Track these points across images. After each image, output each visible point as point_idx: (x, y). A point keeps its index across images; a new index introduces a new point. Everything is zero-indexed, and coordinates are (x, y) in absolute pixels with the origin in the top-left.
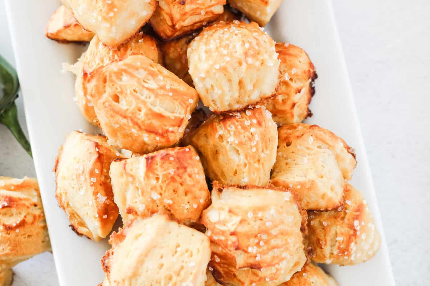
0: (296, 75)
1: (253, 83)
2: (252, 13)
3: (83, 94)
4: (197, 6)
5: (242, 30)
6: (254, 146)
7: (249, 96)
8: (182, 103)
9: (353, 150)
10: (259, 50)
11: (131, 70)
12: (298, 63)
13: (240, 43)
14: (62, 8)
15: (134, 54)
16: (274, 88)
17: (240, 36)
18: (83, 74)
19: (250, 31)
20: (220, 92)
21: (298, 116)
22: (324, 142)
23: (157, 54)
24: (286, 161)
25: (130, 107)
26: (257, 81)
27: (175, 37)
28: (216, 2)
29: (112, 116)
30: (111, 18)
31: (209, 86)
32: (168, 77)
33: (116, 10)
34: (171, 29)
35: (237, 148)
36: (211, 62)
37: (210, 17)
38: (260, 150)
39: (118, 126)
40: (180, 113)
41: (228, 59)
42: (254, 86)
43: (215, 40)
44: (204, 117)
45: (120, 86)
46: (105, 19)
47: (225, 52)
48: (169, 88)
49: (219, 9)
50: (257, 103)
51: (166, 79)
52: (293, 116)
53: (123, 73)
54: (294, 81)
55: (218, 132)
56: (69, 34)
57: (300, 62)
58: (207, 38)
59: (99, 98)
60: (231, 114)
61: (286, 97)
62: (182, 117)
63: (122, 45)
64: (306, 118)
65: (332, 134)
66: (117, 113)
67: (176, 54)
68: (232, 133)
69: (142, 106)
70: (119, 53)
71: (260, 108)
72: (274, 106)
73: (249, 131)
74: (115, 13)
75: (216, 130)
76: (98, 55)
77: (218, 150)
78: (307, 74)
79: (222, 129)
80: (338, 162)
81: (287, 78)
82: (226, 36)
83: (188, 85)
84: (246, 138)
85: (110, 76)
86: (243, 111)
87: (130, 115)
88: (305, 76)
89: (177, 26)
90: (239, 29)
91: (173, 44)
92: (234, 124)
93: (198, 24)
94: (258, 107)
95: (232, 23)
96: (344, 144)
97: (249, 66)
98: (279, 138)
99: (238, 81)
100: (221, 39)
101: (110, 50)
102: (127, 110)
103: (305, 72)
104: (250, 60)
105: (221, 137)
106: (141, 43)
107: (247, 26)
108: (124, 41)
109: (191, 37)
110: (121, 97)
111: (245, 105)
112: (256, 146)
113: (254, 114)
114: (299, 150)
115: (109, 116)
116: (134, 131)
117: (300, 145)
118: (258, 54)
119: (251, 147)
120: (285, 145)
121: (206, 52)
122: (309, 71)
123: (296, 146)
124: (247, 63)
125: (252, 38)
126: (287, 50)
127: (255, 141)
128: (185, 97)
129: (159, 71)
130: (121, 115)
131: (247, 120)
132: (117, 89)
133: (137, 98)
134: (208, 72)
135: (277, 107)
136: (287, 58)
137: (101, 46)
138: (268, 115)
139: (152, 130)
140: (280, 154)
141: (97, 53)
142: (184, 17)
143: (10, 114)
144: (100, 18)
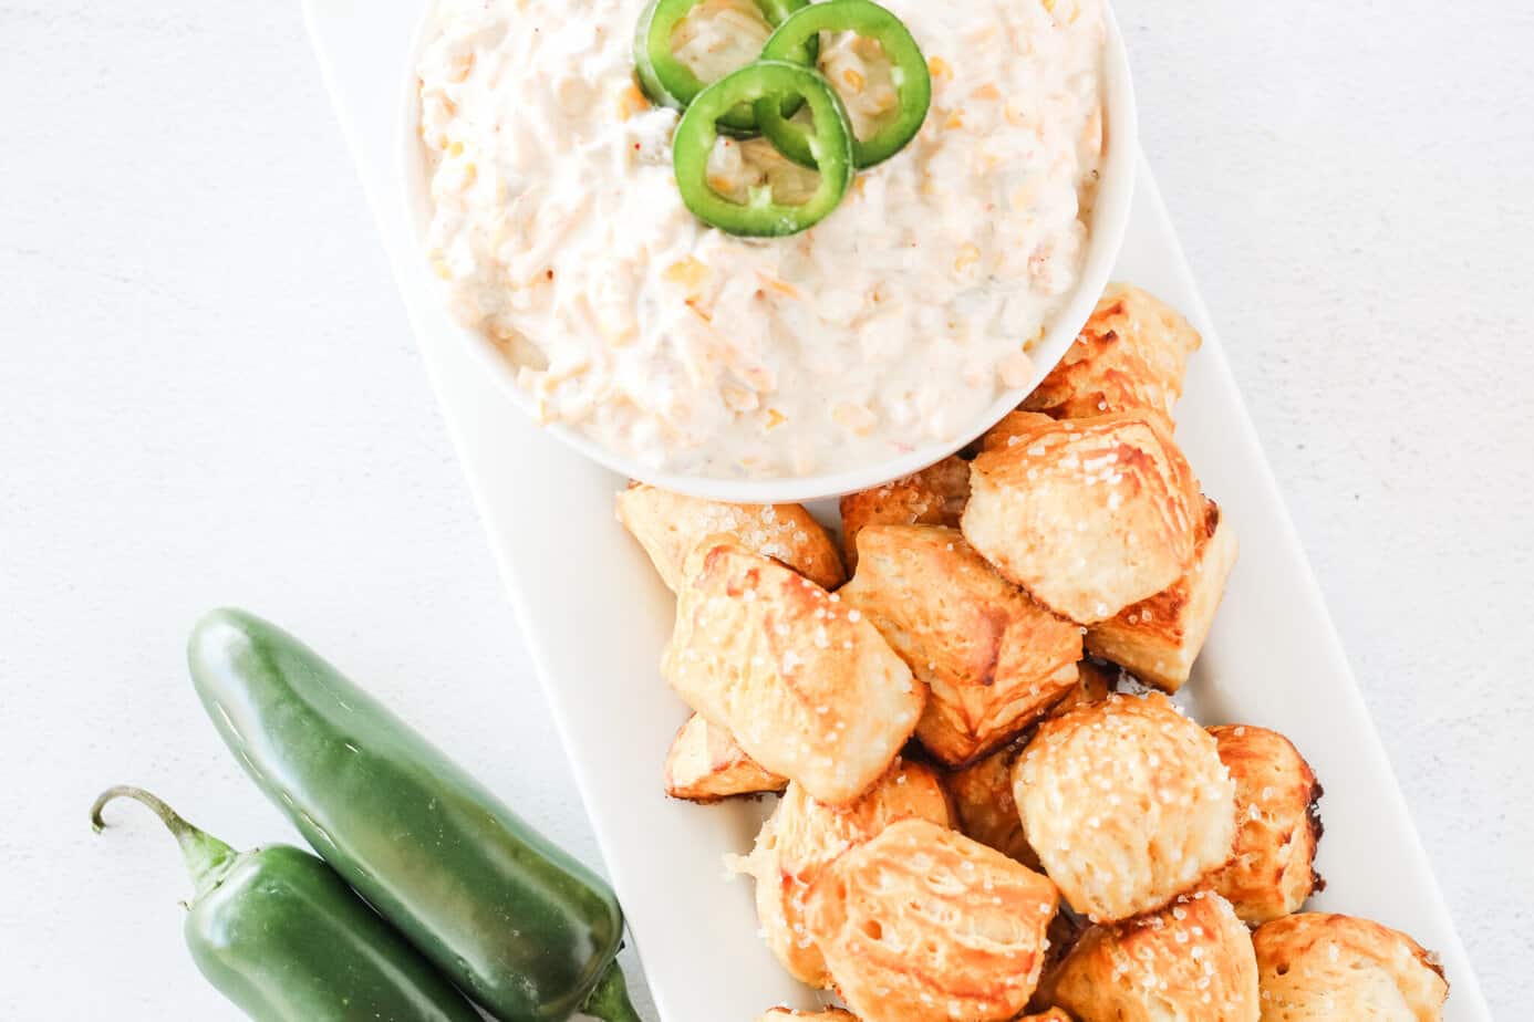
0: (1274, 802)
1: (1180, 844)
2: (1144, 666)
3: (785, 923)
4: (1021, 679)
5: (1132, 720)
6: (1207, 989)
7: (1176, 875)
8: (1026, 918)
9: (1435, 958)
10: (1183, 766)
11: (896, 860)
12: (1274, 772)
13: (1137, 756)
14: (698, 724)
15: (895, 819)
16: (1230, 846)
17: (1132, 738)
18: (781, 879)
19: (1153, 721)
20: (1107, 877)
21: (1292, 894)
22: (1366, 953)
23: (944, 806)
24: (1282, 1011)
25: (910, 943)
26: (1189, 837)
27: (978, 756)
28: (1061, 661)
29: (871, 973)
30: (831, 746)
31: (1080, 867)
32: (983, 861)
33: (840, 725)
34: (966, 740)
35: (1167, 999)
36: (1077, 813)
37: (1050, 697)
38: (1221, 996)
39: (887, 991)
40: (1024, 941)
41: (1115, 800)
42: (1184, 851)
43: (1076, 758)
44: (1073, 932)
45: (880, 901)
46: (820, 749)
47: (1106, 784)
48: (991, 887)
49: (1069, 674)
50: (1196, 887)
51: (980, 866)
52: (1281, 899)
53: (882, 869)
54: (1270, 816)
55: (1116, 968)
56: (727, 784)
57: (1278, 769)
58: (1057, 753)
59: (836, 935)
60: (1140, 924)
61: (1258, 856)
62: (1031, 950)
63: (863, 798)
64: (1311, 894)
65: (1381, 929)
66: (882, 964)
67: (984, 794)
68: (1149, 966)
69: (936, 939)
70: (856, 816)
71: (1204, 899)
72: (1234, 882)
73: (1189, 957)
74: (841, 734)
75: (1111, 963)
76: (809, 829)
77: (1123, 1010)
78: (1299, 794)
79: (1125, 959)
80: (1404, 993)
81: (1254, 814)
82: (1102, 743)
83: (1029, 871)
84: (1184, 972)
85: (854, 881)
86: (1166, 910)
87: (913, 964)
88: (1294, 801)
89: (980, 733)
90: (1125, 718)
91: (973, 771)
92: (1150, 944)
93: (1026, 718)
94: (1199, 895)
95: (1104, 703)
96: (1411, 948)
97: (1168, 809)
98: (1258, 955)
99: (1147, 846)
100: (1088, 752)
101: (835, 814)
102: (905, 953)
103: (1293, 793)
104: (1167, 795)
105: (1126, 979)
106: (903, 784)
107: (1142, 709)
108: (866, 789)
109: (1012, 748)
110: (884, 926)
111: (1168, 896)
112: (1211, 989)
113: (1193, 914)
114: (1308, 980)
115: (863, 972)
116: (927, 998)
117: (1310, 968)
118: (1182, 775)
119: (1200, 993)
120: (1275, 972)
121: (1063, 789)
122: (1303, 786)
123: (1302, 973)
124: (1160, 801)
125: (1161, 738)
126: (1244, 746)
127: (1205, 978)
128: (1030, 902)
129: (960, 850)
130: (892, 968)
131: (1179, 931)
132: (872, 908)
133: (923, 923)
134: (1074, 837)
135: (1240, 883)
136: (1246, 763)
137: (811, 807)
138: (1225, 908)
139: (967, 990)
140: (1267, 995)
141: (806, 825)
142: (994, 710)
143: (611, 989)
144: (806, 748)
